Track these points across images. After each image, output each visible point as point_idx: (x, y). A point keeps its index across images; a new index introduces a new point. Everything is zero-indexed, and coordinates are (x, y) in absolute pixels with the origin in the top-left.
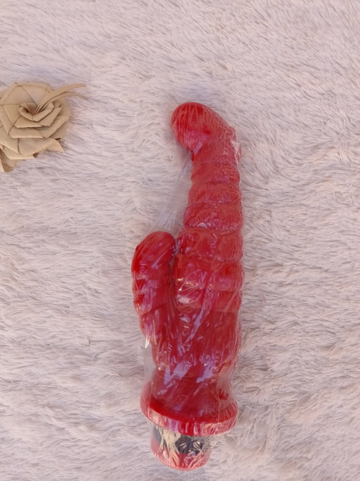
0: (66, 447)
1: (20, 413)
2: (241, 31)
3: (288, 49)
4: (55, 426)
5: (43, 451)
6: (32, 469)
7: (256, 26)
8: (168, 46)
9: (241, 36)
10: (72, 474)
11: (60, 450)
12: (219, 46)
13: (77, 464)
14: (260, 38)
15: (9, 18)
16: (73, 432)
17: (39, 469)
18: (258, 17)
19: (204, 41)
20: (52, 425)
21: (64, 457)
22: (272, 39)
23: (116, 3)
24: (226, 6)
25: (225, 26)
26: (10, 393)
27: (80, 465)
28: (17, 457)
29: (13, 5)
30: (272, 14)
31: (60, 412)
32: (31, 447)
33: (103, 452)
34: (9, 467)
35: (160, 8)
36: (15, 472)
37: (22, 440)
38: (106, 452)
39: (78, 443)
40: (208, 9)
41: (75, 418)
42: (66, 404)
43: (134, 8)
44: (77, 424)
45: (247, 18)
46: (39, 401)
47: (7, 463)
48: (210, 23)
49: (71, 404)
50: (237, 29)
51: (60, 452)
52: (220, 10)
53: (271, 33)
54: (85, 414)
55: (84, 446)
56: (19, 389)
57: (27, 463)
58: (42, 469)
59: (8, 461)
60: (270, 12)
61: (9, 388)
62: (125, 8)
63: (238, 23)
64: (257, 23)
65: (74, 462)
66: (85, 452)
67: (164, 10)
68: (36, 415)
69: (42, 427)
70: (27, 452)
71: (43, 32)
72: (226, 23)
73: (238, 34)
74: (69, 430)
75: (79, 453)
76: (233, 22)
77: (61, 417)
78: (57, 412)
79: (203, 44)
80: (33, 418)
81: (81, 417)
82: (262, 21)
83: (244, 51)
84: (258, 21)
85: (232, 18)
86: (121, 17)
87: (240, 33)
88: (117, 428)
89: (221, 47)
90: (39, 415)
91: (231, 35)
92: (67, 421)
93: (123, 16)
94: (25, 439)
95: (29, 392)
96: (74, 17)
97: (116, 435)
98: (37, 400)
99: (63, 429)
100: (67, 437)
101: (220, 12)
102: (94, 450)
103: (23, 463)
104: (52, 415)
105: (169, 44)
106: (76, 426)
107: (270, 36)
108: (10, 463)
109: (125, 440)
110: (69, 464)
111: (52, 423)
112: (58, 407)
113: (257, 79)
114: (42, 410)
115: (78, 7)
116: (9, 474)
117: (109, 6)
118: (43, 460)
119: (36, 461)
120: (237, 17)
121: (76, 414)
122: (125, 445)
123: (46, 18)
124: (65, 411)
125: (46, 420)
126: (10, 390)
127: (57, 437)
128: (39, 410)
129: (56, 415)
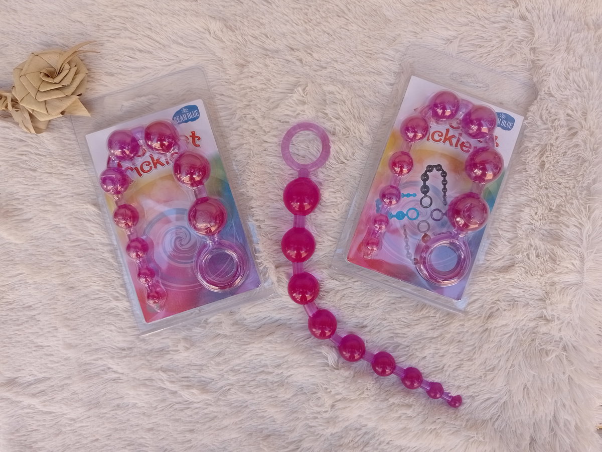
0: (178, 410)
1: (135, 378)
2: (325, 24)
3: (366, 39)
4: (168, 390)
5: (157, 414)
6: (148, 434)
7: (338, 20)
8: (263, 37)
9: (326, 28)
10: (185, 437)
11: (173, 413)
12: (307, 36)
13: (190, 427)
14: (342, 29)
15: (120, 17)
16: (186, 395)
17: (154, 433)
18: (339, 12)
19: (294, 33)
20: (165, 389)
21: (177, 420)
22: (352, 30)
23: (216, 2)
24: (311, 3)
25: (311, 20)
26: (124, 360)
27: (192, 428)
28: (133, 423)
29: (124, 6)
30: (351, 9)
31: (173, 375)
32: (146, 412)
33: (215, 412)
34: (125, 433)
35: (254, 5)
36: (131, 438)
37: (137, 405)
38: (217, 412)
39: (190, 406)
40: (296, 6)
41: (187, 381)
42: (179, 367)
43: (232, 6)
44: (189, 387)
45: (330, 13)
46: (153, 365)
47: (123, 430)
48: (299, 17)
49: (183, 367)
50: (322, 22)
51: (173, 415)
52: (306, 7)
53: (352, 26)
54: (196, 377)
55: (197, 408)
56: (133, 355)
57: (142, 429)
58: (157, 433)
59: (123, 428)
60: (349, 7)
61: (123, 355)
62: (224, 7)
63: (322, 17)
64: (339, 16)
65: (187, 425)
66: (197, 413)
67: (258, 7)
68: (151, 380)
69: (156, 391)
70: (142, 417)
71: (151, 29)
72: (312, 18)
73: (323, 27)
74: (182, 393)
75: (191, 416)
76: (318, 16)
77: (174, 380)
78: (170, 376)
79: (293, 35)
80: (148, 383)
81: (193, 379)
82: (343, 15)
83: (329, 40)
84: (339, 15)
85: (317, 13)
86: (220, 13)
87: (324, 25)
88: (228, 388)
89: (309, 38)
90: (153, 380)
91: (317, 28)
92: (180, 383)
93: (222, 13)
94: (140, 404)
95: (143, 358)
96: (179, 15)
97: (227, 394)
98: (151, 365)
99: (176, 392)
100: (179, 400)
101: (307, 9)
102: (206, 411)
103: (137, 429)
104: (166, 378)
105: (264, 36)
106: (188, 389)
107: (350, 28)
108: (126, 430)
109: (235, 399)
110: (182, 428)
111: (165, 387)
112: (170, 371)
113: (341, 64)
114: (156, 373)
115: (182, 7)
116: (125, 440)
117: (209, 5)
118: (157, 424)
119: (150, 426)
120: (321, 13)
121: (188, 377)
122: (235, 404)
123: (154, 16)
124: (177, 374)
125: (160, 383)
126: (125, 357)
127: (170, 400)
128: (153, 375)
129: (170, 378)
